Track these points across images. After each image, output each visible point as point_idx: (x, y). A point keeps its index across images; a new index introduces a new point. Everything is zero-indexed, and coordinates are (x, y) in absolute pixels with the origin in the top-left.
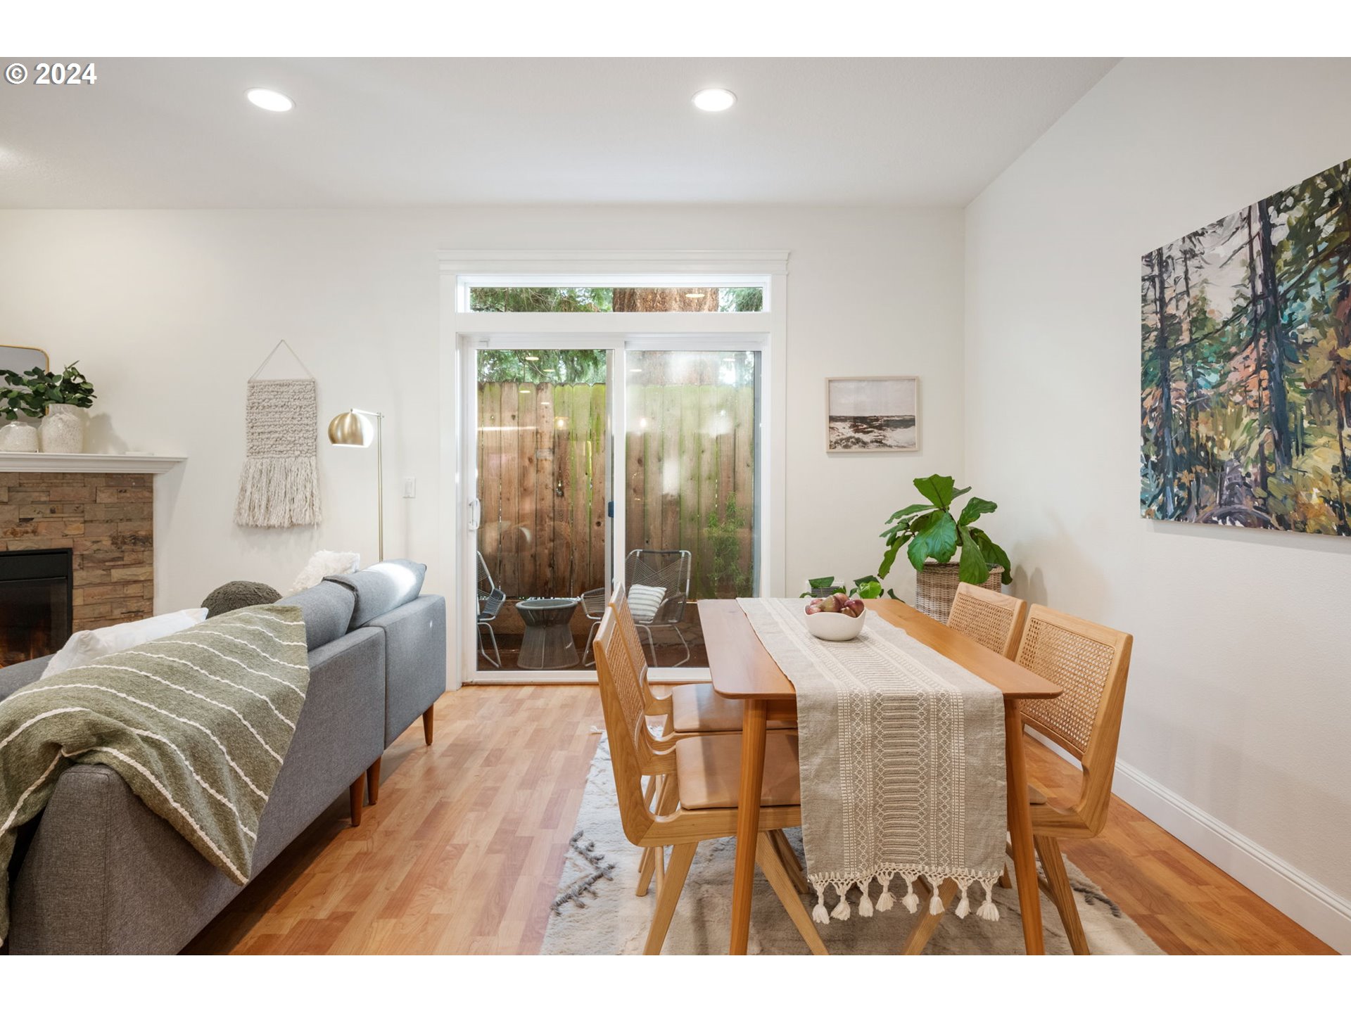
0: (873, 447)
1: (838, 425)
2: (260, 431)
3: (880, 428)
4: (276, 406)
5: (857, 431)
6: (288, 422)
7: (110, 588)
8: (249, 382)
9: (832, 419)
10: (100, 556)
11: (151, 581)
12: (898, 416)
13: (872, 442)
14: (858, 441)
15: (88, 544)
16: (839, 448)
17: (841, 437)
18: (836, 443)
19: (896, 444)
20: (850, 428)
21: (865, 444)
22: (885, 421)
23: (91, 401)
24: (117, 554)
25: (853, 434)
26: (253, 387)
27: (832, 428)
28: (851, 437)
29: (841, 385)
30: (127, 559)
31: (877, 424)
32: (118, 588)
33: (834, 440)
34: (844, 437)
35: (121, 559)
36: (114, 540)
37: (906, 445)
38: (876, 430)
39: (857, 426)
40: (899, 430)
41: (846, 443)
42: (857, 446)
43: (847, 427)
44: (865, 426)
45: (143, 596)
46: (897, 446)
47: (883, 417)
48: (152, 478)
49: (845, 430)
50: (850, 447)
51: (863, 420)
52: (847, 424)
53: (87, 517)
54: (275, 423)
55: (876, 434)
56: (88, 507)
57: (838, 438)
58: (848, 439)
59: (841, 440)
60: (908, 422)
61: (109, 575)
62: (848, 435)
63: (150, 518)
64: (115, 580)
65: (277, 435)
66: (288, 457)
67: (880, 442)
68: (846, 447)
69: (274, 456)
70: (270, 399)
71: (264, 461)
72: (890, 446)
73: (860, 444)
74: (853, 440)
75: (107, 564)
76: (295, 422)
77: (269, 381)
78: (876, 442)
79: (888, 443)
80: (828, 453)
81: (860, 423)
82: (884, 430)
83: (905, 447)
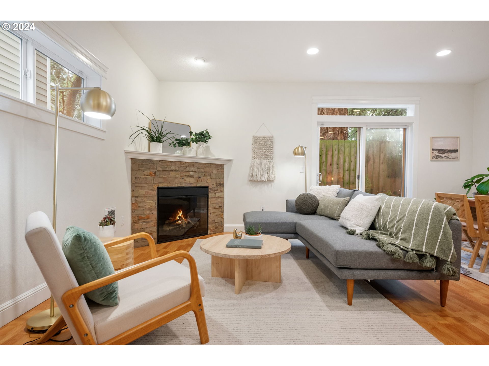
0: (445, 159)
1: (434, 151)
2: (257, 151)
3: (447, 152)
4: (262, 144)
5: (440, 153)
6: (266, 149)
7: (215, 199)
8: (253, 136)
9: (433, 150)
10: (214, 189)
11: (223, 197)
12: (452, 149)
13: (444, 157)
14: (440, 156)
15: (211, 185)
16: (434, 159)
17: (435, 155)
18: (433, 157)
19: (452, 157)
20: (438, 152)
21: (442, 157)
22: (448, 150)
23: (207, 142)
24: (217, 189)
25: (438, 154)
26: (254, 138)
27: (432, 152)
28: (438, 155)
29: (436, 139)
30: (219, 191)
31: (446, 151)
32: (217, 199)
33: (433, 156)
34: (436, 155)
35: (218, 190)
36: (216, 184)
37: (455, 158)
38: (446, 153)
39: (440, 152)
40: (453, 153)
41: (437, 157)
42: (440, 158)
43: (437, 152)
44: (442, 152)
45: (222, 202)
46: (452, 158)
47: (448, 149)
48: (224, 166)
49: (436, 153)
50: (438, 158)
51: (442, 150)
52: (437, 151)
53: (211, 177)
54: (262, 149)
55: (446, 154)
56: (211, 174)
57: (434, 155)
58: (437, 156)
59: (435, 156)
60: (456, 151)
61: (215, 195)
62: (437, 155)
63: (223, 178)
64: (216, 197)
65: (262, 153)
66: (266, 160)
67: (447, 157)
68: (436, 158)
69: (261, 159)
70: (260, 142)
71: (259, 161)
72: (450, 158)
73: (441, 157)
74: (439, 156)
75: (215, 191)
76: (268, 149)
77: (260, 136)
78: (446, 157)
79: (449, 157)
80: (430, 160)
81: (440, 151)
82: (448, 153)
83: (454, 158)
